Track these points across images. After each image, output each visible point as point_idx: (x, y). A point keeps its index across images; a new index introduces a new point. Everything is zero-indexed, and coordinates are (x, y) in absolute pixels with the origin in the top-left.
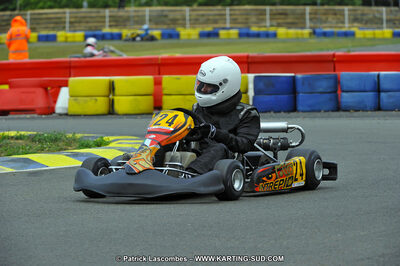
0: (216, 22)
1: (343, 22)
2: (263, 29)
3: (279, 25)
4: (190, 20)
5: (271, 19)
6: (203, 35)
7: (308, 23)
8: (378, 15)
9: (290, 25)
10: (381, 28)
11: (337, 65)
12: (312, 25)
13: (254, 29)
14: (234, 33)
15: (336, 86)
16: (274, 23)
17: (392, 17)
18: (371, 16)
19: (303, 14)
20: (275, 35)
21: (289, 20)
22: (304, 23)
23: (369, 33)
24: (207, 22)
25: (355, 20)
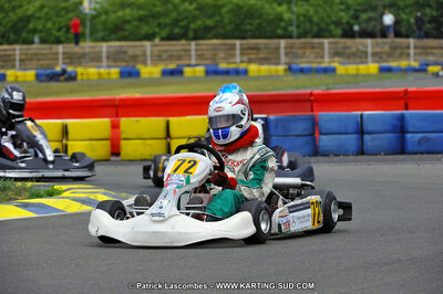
0: (180, 58)
1: (322, 57)
2: (232, 66)
3: (250, 61)
4: (152, 56)
5: (242, 54)
6: (165, 73)
7: (283, 58)
8: (362, 48)
9: (262, 61)
10: (366, 63)
11: (315, 105)
12: (288, 60)
13: (223, 66)
14: (200, 70)
15: (314, 129)
16: (245, 59)
17: (378, 50)
18: (354, 50)
19: (277, 48)
20: (246, 72)
21: (262, 56)
22: (279, 58)
23: (352, 69)
24: (171, 58)
25: (336, 54)
